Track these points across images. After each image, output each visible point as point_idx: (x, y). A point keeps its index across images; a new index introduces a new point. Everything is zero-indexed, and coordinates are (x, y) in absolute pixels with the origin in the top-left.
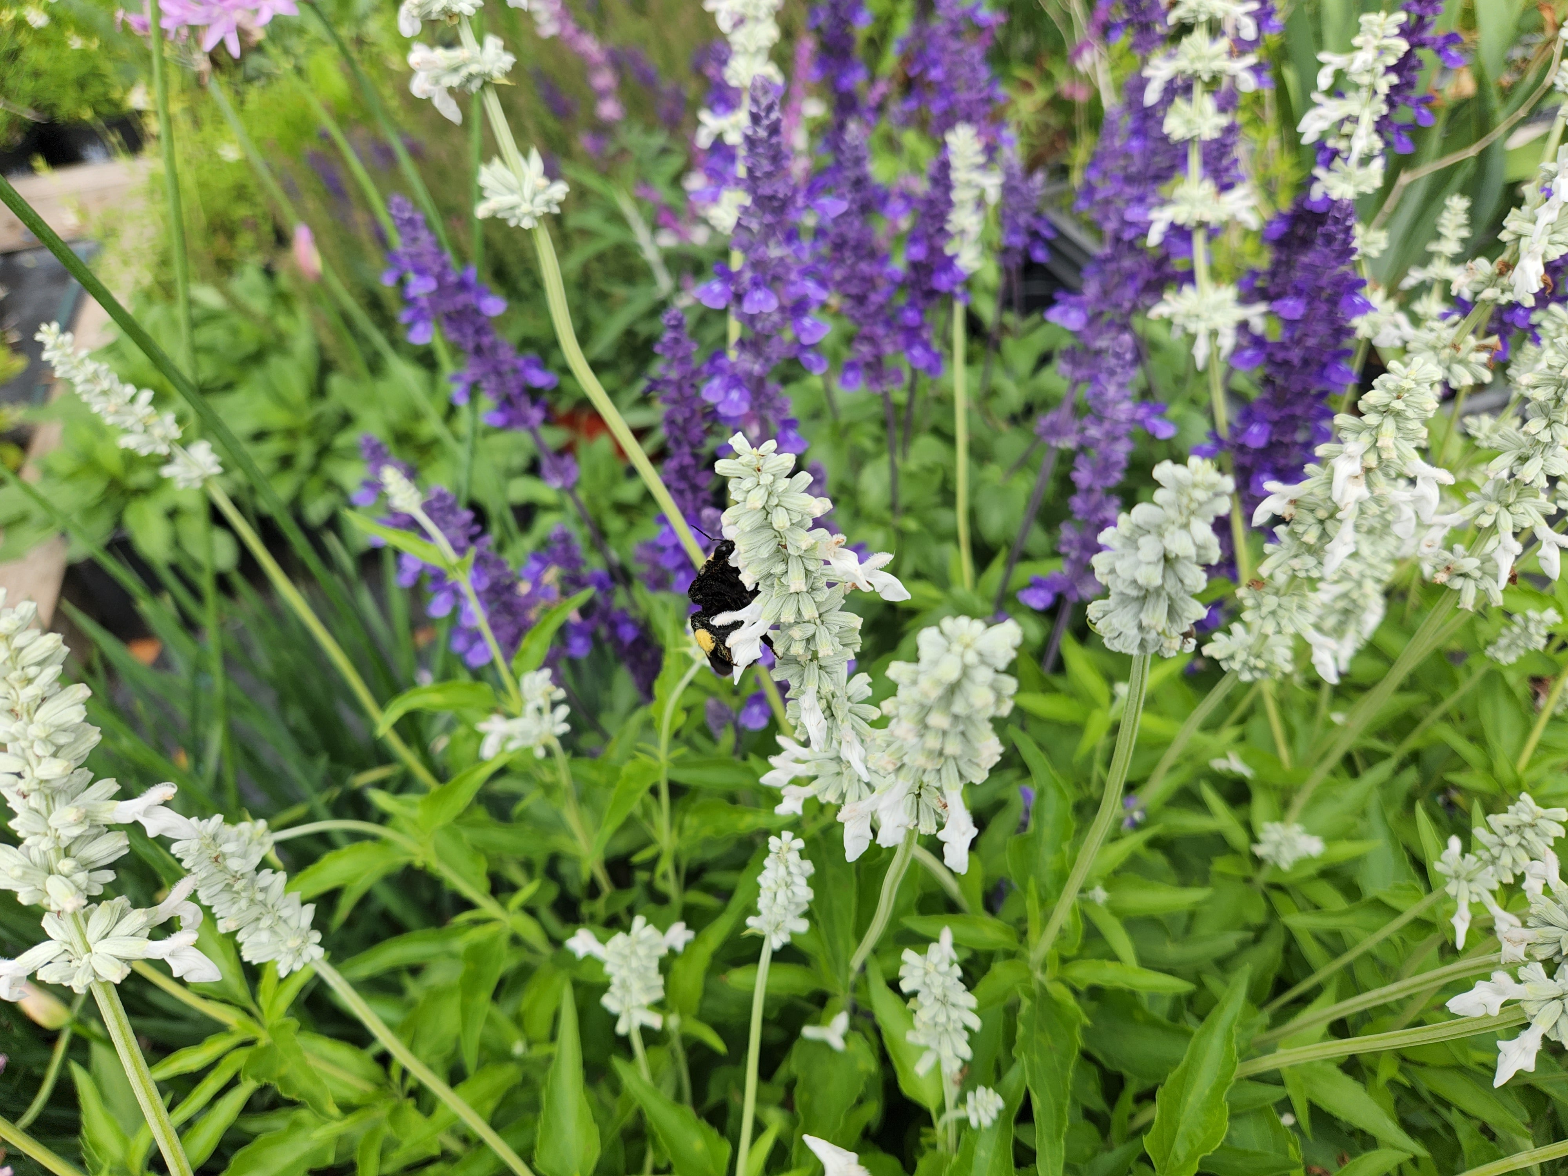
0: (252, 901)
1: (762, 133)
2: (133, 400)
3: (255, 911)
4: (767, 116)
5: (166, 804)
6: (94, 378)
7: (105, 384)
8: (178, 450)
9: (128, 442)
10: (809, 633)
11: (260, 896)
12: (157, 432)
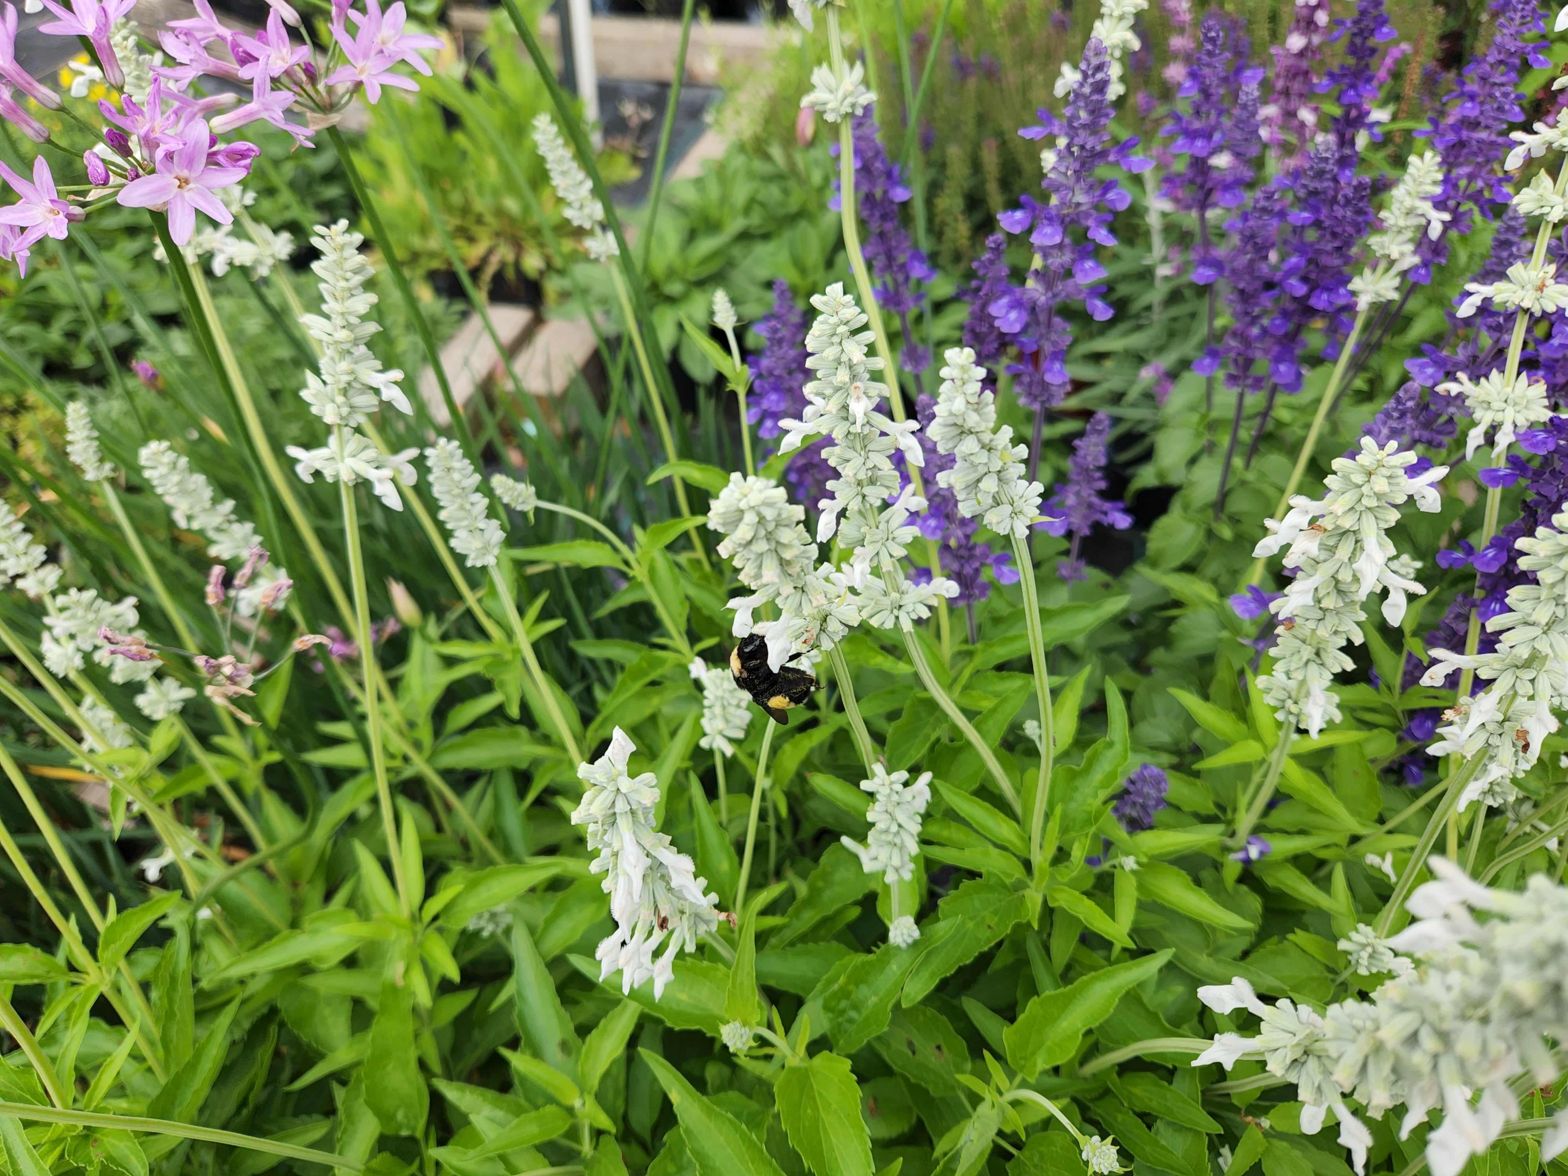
0: (462, 508)
1: (1087, 90)
2: (581, 183)
3: (462, 514)
4: (1093, 75)
5: (396, 383)
6: (560, 161)
7: (565, 167)
8: (598, 230)
9: (568, 213)
10: (847, 456)
11: (468, 507)
12: (587, 211)
